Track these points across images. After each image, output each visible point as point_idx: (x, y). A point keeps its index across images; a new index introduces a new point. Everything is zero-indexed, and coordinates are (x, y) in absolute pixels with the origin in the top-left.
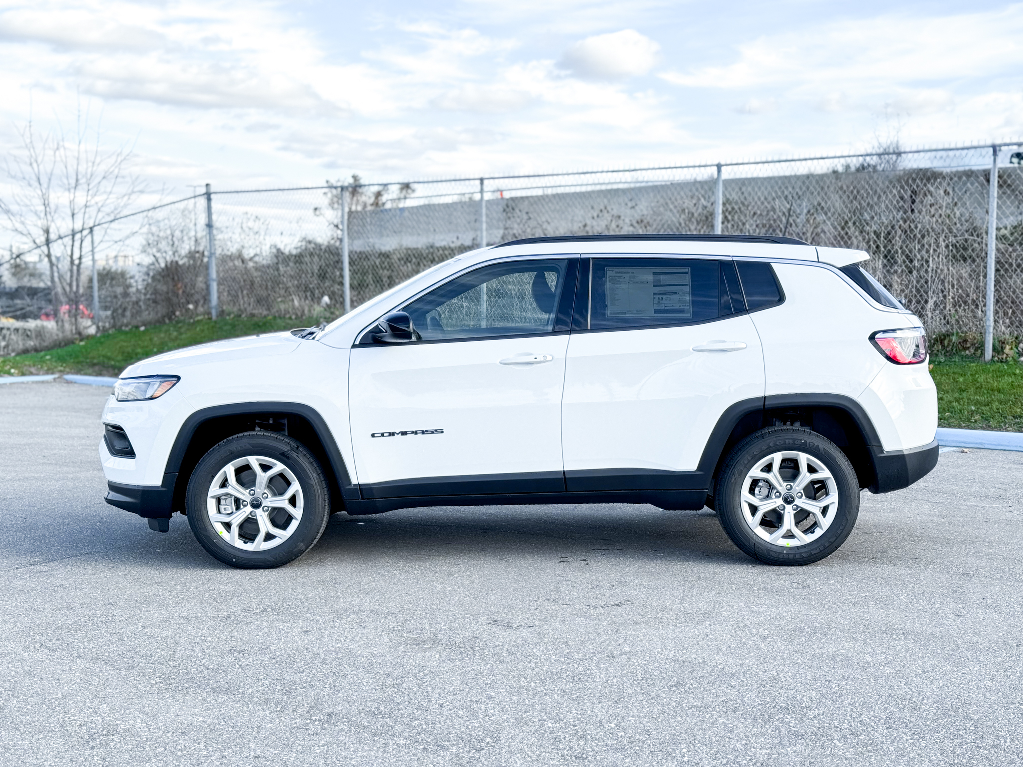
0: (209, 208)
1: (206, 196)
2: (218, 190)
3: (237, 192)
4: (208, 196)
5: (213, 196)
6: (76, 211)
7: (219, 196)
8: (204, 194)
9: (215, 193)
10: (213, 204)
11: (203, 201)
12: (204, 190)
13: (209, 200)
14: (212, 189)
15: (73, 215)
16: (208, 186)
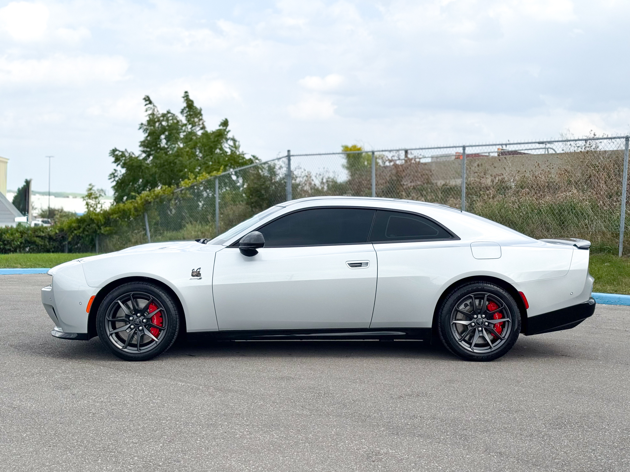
0: (289, 164)
1: (287, 158)
2: (295, 154)
3: (307, 155)
4: (289, 157)
5: (291, 158)
7: (295, 157)
8: (286, 156)
9: (293, 156)
10: (292, 162)
11: (285, 160)
12: (286, 154)
13: (289, 160)
14: (292, 153)
16: (289, 151)
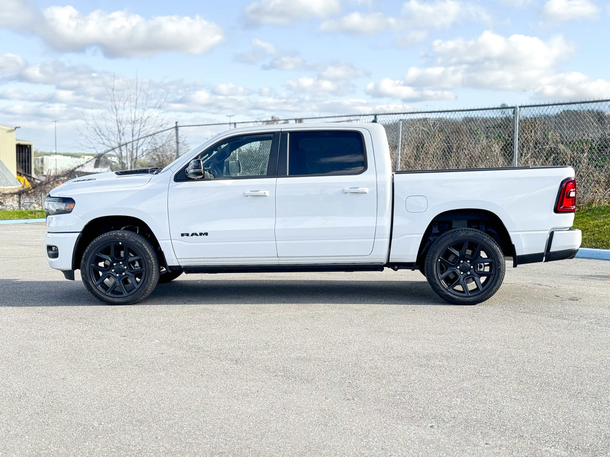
0: (177, 134)
2: (181, 125)
4: (176, 128)
5: (179, 128)
6: (134, 134)
7: (181, 128)
9: (180, 126)
10: (179, 132)
11: (174, 131)
12: (175, 125)
13: (177, 130)
14: (179, 124)
15: (133, 136)
16: (176, 123)
